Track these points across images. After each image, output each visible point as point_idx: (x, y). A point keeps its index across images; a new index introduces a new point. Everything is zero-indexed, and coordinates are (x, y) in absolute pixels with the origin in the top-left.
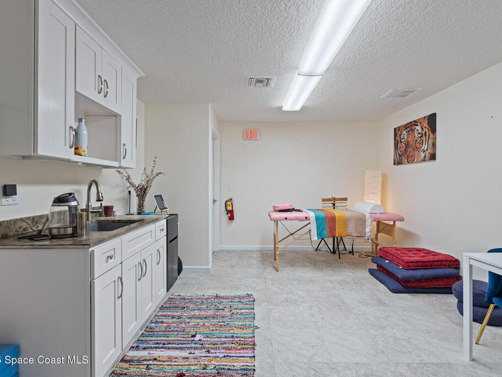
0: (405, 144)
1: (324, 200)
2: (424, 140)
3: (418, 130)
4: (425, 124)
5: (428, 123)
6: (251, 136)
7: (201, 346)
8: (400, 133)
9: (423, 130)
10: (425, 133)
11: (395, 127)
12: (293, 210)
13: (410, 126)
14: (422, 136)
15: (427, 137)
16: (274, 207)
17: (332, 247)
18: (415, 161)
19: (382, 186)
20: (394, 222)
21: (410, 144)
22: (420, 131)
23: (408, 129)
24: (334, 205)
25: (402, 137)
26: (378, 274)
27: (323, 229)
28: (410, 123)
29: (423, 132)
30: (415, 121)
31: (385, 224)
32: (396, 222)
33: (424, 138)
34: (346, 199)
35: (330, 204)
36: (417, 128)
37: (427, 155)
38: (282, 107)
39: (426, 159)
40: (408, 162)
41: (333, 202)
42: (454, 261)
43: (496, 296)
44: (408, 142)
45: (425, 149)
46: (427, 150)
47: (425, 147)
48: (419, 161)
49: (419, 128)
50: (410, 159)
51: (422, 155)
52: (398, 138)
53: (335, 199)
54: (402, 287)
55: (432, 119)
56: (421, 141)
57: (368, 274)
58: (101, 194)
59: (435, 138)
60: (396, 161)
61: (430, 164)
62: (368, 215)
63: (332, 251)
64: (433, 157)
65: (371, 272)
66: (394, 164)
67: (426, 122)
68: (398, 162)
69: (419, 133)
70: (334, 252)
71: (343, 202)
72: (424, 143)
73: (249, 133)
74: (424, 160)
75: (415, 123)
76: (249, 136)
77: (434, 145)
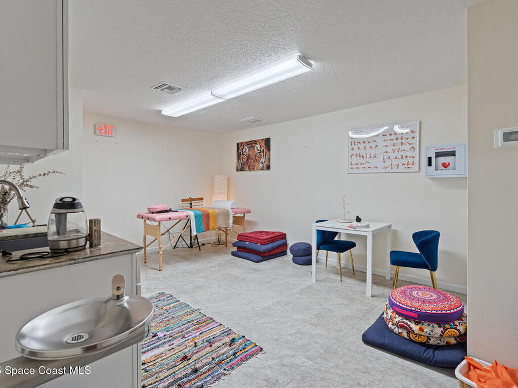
0: (247, 156)
1: (183, 200)
2: (262, 155)
3: (257, 147)
4: (263, 144)
5: (265, 144)
6: (106, 132)
7: (171, 338)
8: (242, 147)
9: (261, 148)
10: (263, 150)
11: (238, 142)
12: (170, 210)
13: (251, 144)
14: (261, 152)
15: (265, 154)
16: (148, 208)
17: (189, 242)
18: (256, 169)
19: (227, 188)
20: (244, 214)
21: (251, 157)
22: (259, 148)
23: (249, 146)
24: (191, 204)
25: (244, 150)
26: (240, 253)
27: (201, 224)
28: (251, 141)
29: (262, 150)
30: (255, 141)
31: (237, 217)
32: (246, 214)
33: (262, 154)
34: (202, 199)
35: (187, 204)
36: (257, 146)
37: (265, 166)
38: (161, 111)
39: (264, 168)
40: (250, 170)
41: (190, 202)
42: (283, 235)
43: (322, 244)
44: (249, 155)
45: (263, 162)
46: (264, 162)
47: (263, 160)
48: (259, 170)
49: (258, 146)
50: (251, 167)
51: (261, 166)
52: (240, 151)
53: (191, 200)
54: (261, 258)
55: (267, 141)
56: (260, 156)
57: (231, 257)
58: (26, 199)
59: (270, 155)
60: (239, 168)
61: (266, 172)
62: (230, 211)
63: (189, 246)
64: (268, 168)
65: (234, 254)
66: (237, 170)
67: (264, 143)
68: (240, 169)
69: (258, 150)
70: (191, 247)
71: (200, 201)
72: (262, 157)
73: (103, 127)
74: (262, 169)
75: (255, 142)
76: (103, 132)
77: (269, 159)
